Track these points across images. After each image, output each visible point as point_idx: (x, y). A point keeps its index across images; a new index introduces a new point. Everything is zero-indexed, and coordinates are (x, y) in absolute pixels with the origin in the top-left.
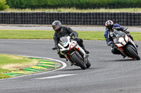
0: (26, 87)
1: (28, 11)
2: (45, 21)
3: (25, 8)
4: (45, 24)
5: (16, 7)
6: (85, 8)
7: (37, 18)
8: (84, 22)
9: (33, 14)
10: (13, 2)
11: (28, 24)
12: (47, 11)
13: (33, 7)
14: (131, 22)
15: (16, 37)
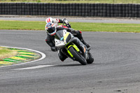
0: (6, 78)
2: (25, 11)
4: (25, 14)
7: (17, 8)
8: (63, 13)
11: (7, 14)
12: (26, 2)
14: (110, 13)
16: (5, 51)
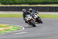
0: (8, 37)
1: (9, 6)
3: (7, 4)
4: (16, 11)
5: (4, 4)
6: (32, 4)
7: (12, 9)
9: (11, 7)
10: (2, 2)
12: (16, 6)
13: (10, 4)
14: (51, 10)
15: (4, 16)
16: (7, 26)
